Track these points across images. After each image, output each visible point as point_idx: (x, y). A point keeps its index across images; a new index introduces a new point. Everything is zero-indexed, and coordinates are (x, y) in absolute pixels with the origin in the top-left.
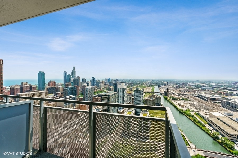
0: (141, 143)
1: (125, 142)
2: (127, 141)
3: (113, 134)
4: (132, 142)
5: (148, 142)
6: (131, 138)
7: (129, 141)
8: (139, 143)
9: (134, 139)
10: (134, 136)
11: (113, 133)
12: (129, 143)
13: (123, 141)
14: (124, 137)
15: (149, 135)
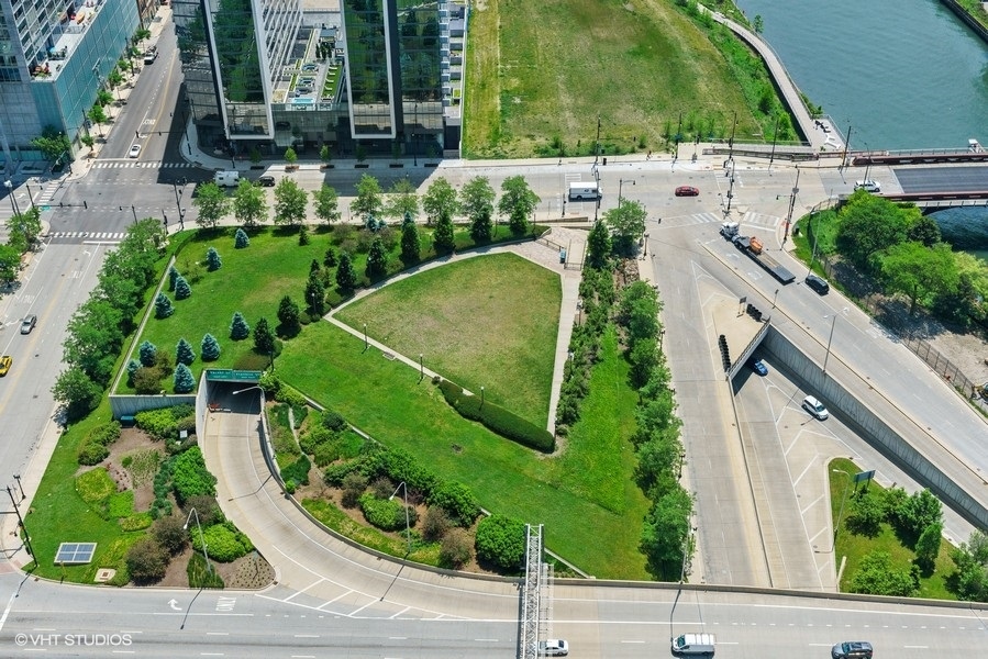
0: (386, 199)
1: (229, 220)
2: (251, 207)
3: (81, 167)
4: (292, 204)
5: (455, 171)
6: (276, 171)
7: (269, 198)
8: (366, 205)
9: (309, 176)
10: (307, 151)
11: (79, 153)
12: (270, 219)
13: (210, 212)
14: (202, 176)
15: (454, 114)
